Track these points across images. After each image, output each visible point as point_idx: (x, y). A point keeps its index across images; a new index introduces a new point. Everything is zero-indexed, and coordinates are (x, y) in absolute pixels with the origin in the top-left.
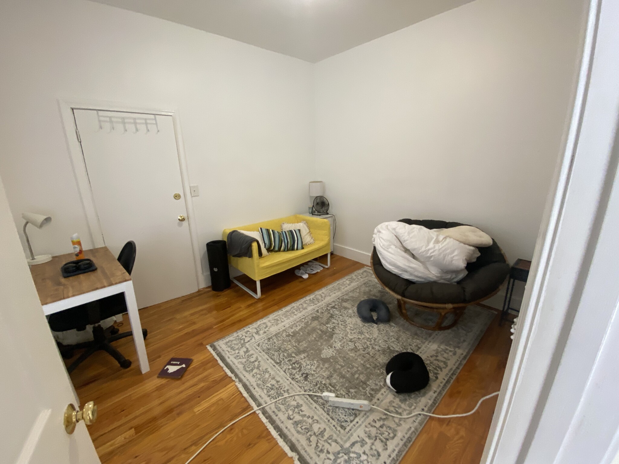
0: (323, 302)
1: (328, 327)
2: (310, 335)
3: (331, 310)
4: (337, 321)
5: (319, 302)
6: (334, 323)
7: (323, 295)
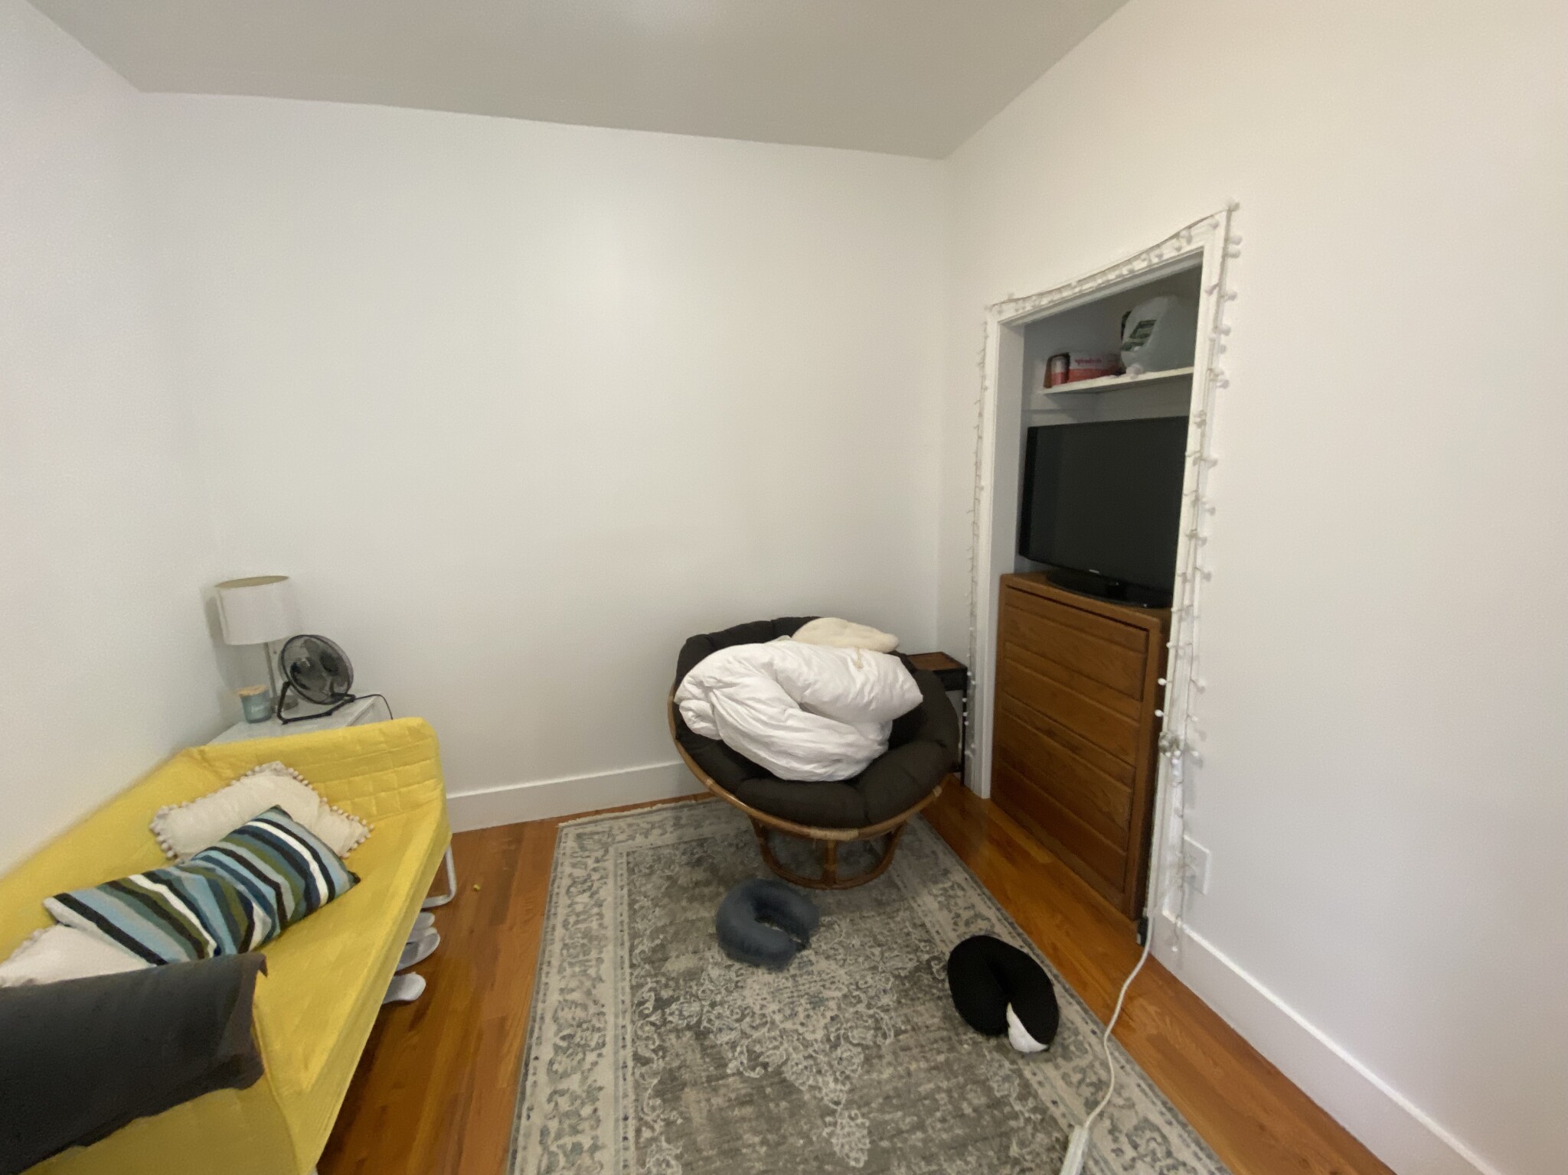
0: (610, 1018)
1: (740, 1073)
2: (738, 1150)
3: (670, 1018)
4: (732, 1029)
5: (599, 1030)
6: (733, 1045)
7: (576, 996)
